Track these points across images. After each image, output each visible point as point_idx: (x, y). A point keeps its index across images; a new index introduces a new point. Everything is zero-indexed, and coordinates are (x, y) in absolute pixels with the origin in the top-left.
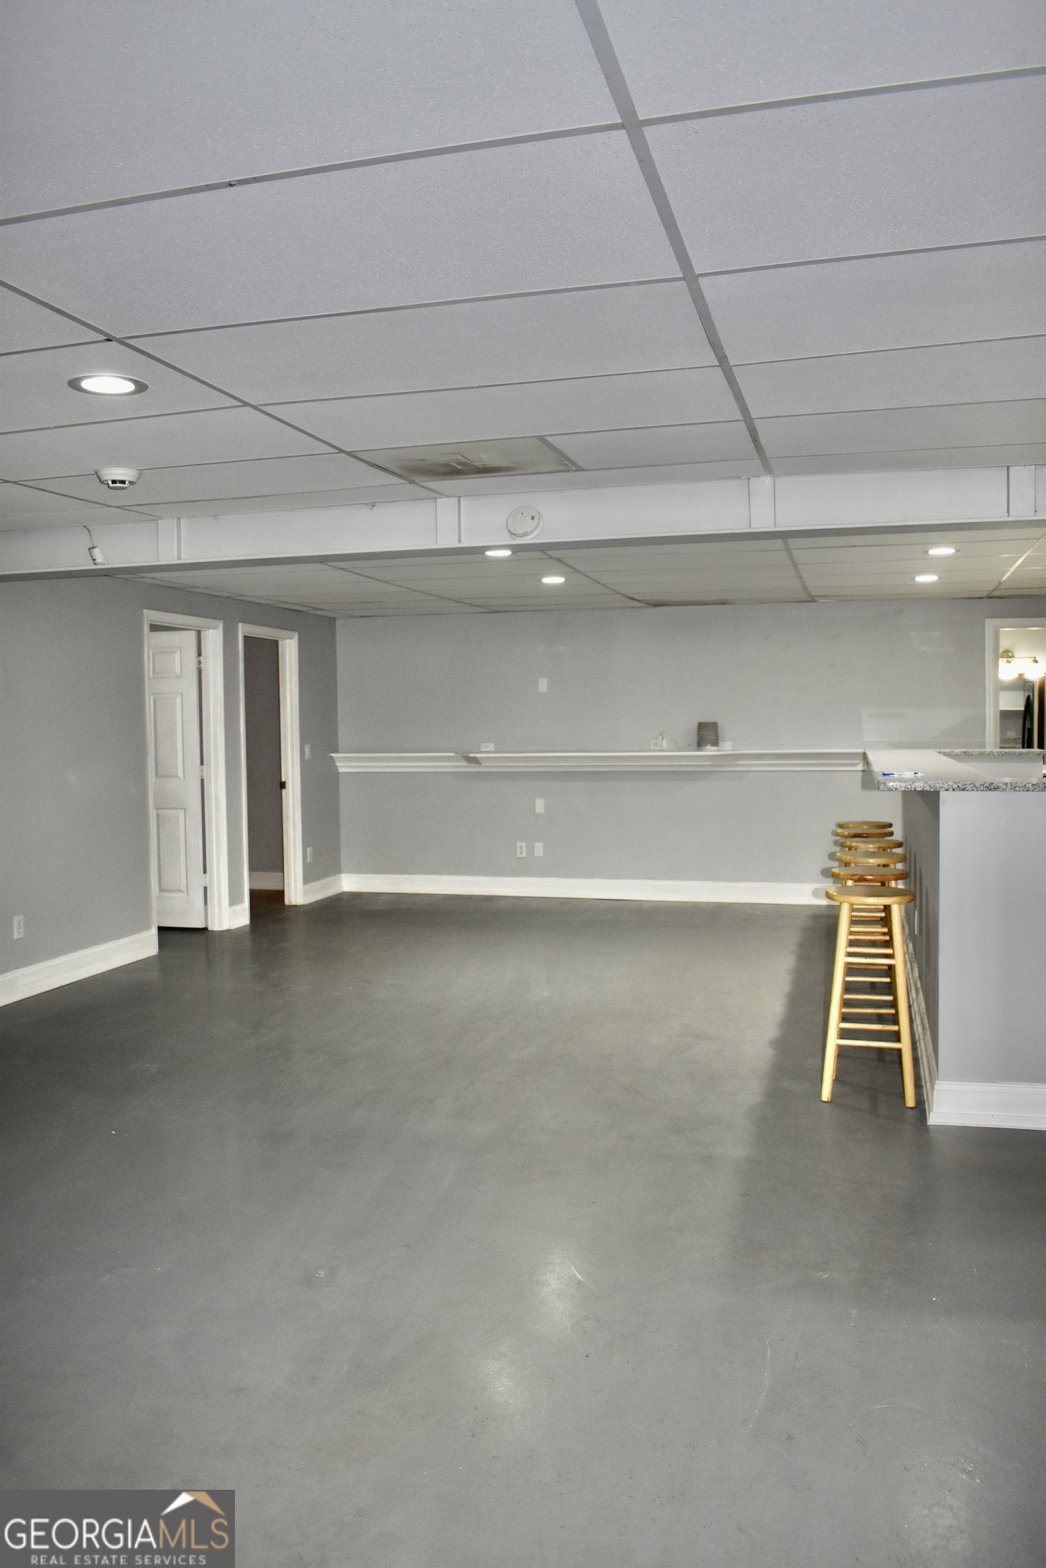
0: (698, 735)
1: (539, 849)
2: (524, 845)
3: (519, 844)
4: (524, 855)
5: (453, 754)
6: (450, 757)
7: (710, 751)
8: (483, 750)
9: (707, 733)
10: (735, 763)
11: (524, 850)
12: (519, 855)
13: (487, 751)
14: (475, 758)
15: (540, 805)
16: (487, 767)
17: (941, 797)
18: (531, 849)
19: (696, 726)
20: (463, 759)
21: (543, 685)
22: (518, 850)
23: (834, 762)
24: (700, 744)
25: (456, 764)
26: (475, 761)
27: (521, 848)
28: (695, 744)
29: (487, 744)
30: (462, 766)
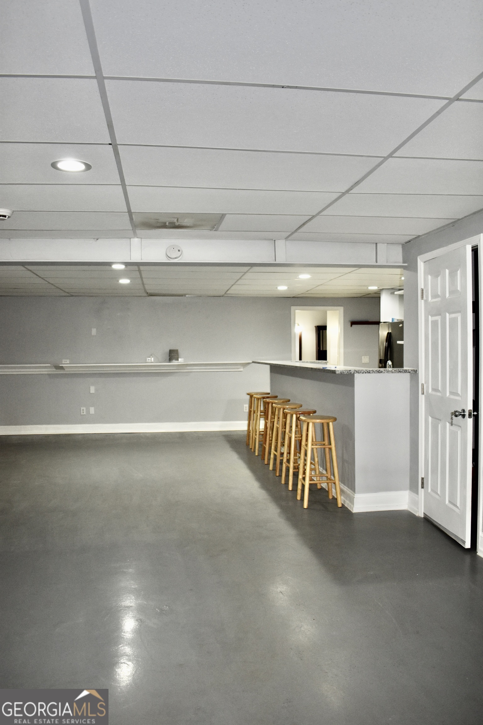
0: (169, 356)
1: (92, 410)
2: (85, 409)
3: (82, 408)
4: (85, 413)
5: (49, 365)
6: (48, 366)
7: (174, 363)
8: (63, 363)
9: (173, 355)
10: (185, 368)
11: (85, 411)
12: (82, 414)
13: (66, 363)
14: (62, 367)
15: (92, 390)
16: (67, 371)
17: (355, 377)
18: (88, 411)
19: (168, 351)
20: (54, 367)
21: (94, 332)
22: (82, 411)
23: (229, 367)
24: (170, 360)
25: (51, 370)
26: (62, 368)
27: (83, 410)
28: (168, 360)
29: (66, 360)
30: (53, 371)
